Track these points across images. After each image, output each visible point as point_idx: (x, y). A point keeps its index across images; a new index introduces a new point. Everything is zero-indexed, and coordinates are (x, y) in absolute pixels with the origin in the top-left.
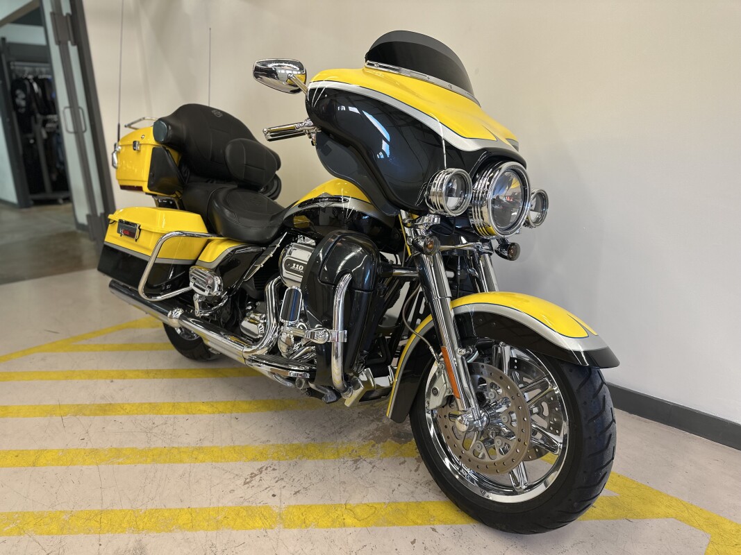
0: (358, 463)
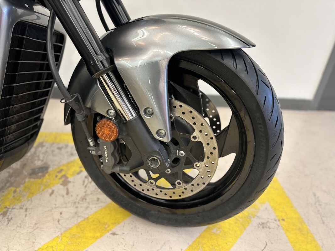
0: (8, 214)
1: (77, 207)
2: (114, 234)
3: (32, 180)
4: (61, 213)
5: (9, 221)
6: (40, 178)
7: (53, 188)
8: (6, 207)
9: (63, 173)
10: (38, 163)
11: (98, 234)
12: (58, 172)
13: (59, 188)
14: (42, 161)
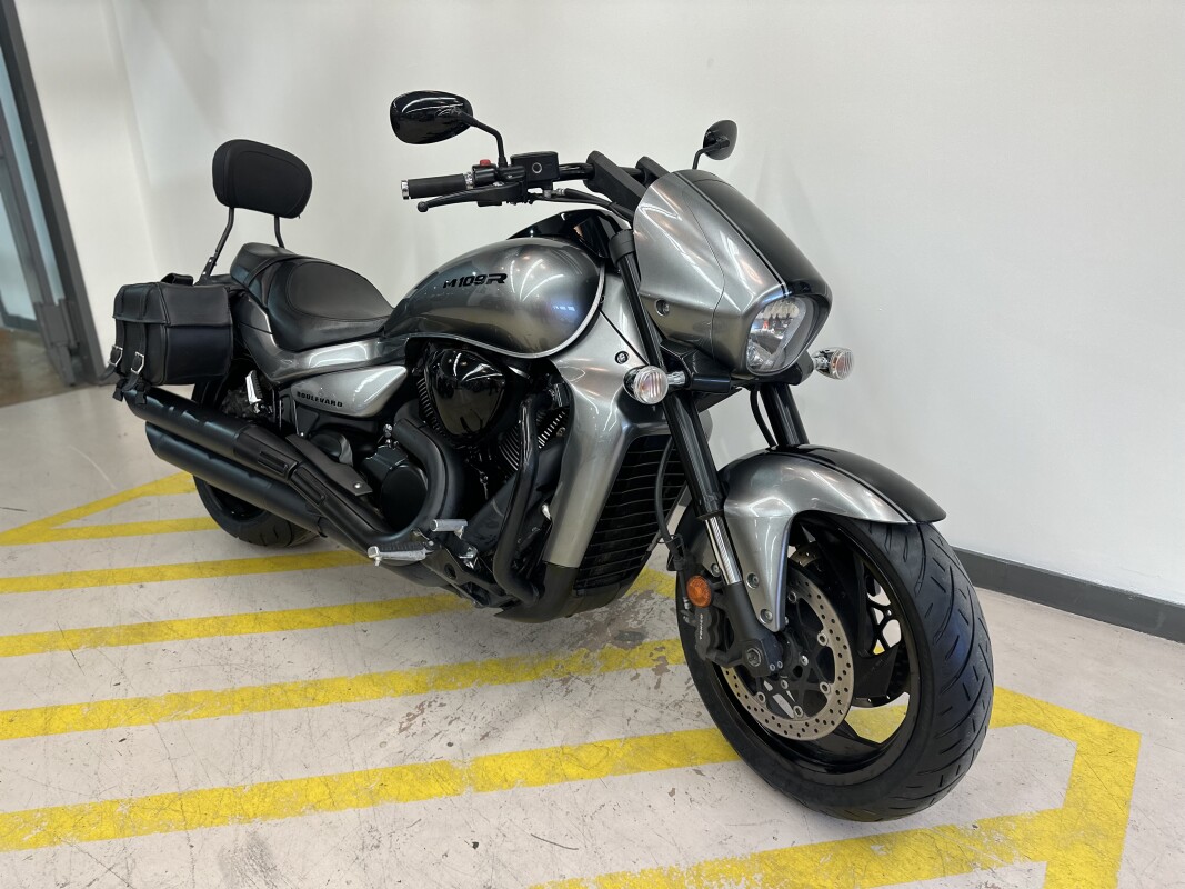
0: (569, 683)
1: (662, 712)
2: (699, 772)
3: (615, 647)
4: (636, 711)
5: (567, 692)
6: (626, 649)
7: (640, 671)
8: (569, 673)
9: (663, 653)
10: (633, 625)
11: (675, 762)
12: (656, 649)
13: (647, 674)
14: (640, 622)
